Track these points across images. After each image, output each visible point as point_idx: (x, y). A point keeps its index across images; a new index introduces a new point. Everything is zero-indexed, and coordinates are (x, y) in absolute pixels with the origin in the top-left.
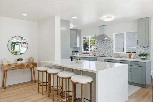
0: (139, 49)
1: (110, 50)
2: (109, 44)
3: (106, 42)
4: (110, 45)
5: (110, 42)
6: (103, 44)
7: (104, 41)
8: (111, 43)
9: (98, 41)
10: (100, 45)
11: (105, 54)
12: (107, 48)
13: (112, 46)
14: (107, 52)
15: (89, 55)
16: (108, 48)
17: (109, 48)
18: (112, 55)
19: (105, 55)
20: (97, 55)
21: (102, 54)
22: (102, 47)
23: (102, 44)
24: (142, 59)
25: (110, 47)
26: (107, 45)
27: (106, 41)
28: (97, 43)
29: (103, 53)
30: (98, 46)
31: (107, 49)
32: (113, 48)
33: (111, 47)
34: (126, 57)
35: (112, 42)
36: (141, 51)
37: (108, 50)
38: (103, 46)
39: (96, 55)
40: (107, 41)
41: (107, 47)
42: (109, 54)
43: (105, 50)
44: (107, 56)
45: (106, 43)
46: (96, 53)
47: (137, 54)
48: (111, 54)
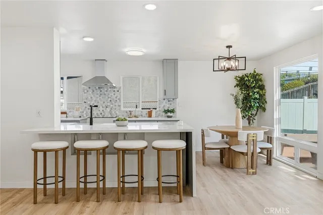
0: (163, 103)
1: (115, 105)
2: (113, 94)
3: (107, 91)
4: (115, 96)
5: (114, 91)
6: (101, 94)
7: (102, 90)
8: (117, 93)
9: (89, 88)
10: (93, 96)
11: (104, 112)
12: (109, 101)
13: (118, 98)
14: (108, 109)
15: (67, 117)
16: (111, 101)
17: (113, 103)
18: (118, 114)
19: (104, 115)
20: (87, 116)
21: (98, 112)
22: (98, 99)
23: (97, 94)
24: (168, 117)
25: (115, 99)
26: (109, 96)
27: (106, 89)
28: (87, 91)
29: (101, 111)
30: (90, 98)
31: (109, 104)
32: (120, 101)
33: (116, 101)
34: (143, 115)
35: (118, 91)
36: (164, 106)
37: (112, 106)
38: (101, 98)
39: (85, 116)
40: (109, 89)
41: (110, 99)
42: (113, 112)
43: (104, 106)
44: (110, 116)
45: (106, 93)
46: (85, 112)
47: (160, 111)
48: (117, 112)
